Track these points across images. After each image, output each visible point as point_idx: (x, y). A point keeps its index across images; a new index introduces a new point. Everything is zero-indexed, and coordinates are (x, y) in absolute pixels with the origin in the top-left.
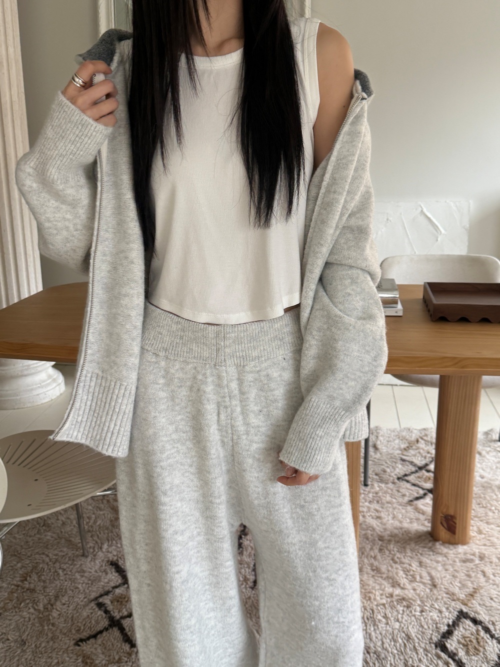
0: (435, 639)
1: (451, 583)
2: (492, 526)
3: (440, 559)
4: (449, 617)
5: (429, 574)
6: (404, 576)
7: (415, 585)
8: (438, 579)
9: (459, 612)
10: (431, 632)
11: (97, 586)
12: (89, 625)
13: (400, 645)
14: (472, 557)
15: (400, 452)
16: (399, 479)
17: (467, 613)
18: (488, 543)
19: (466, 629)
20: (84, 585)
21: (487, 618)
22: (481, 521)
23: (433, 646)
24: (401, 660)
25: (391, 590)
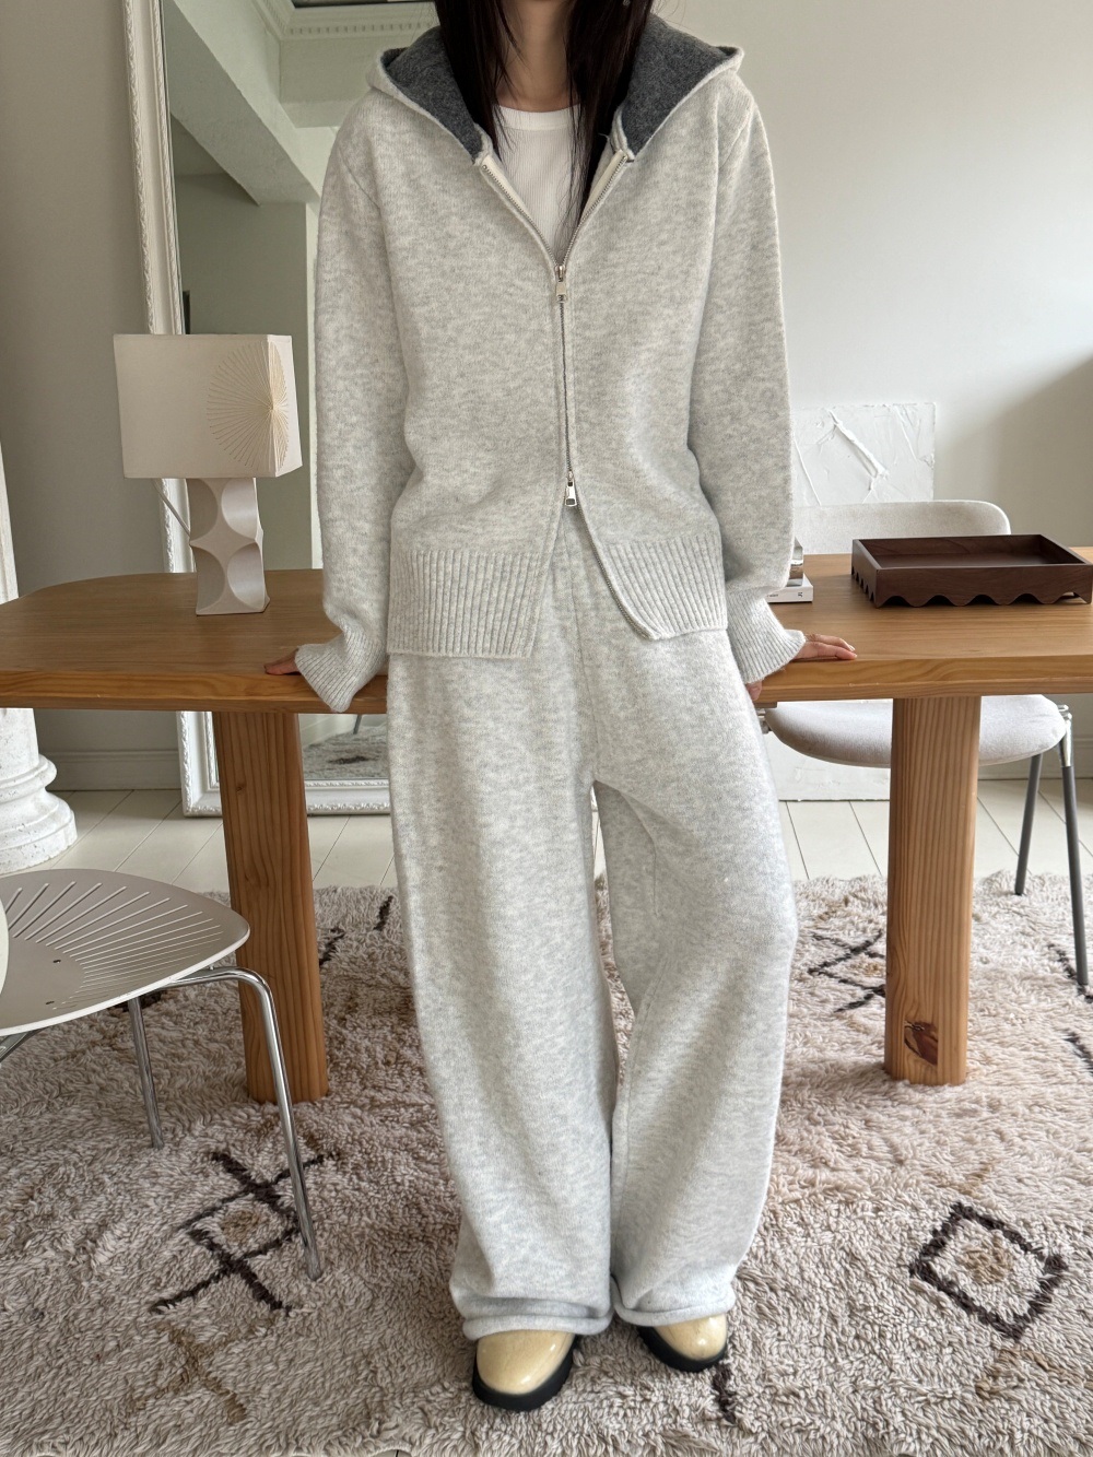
0: (908, 1259)
1: (935, 1156)
2: (1011, 1049)
3: (908, 1112)
4: (936, 1217)
5: (886, 1140)
6: (836, 1147)
7: (858, 1162)
8: (906, 1149)
9: (953, 1207)
10: (899, 1247)
11: (187, 1201)
12: (178, 1274)
13: (837, 1273)
14: (973, 1106)
15: (811, 923)
16: (811, 971)
17: (971, 1209)
18: (1004, 1079)
19: (970, 1239)
20: (159, 1200)
21: (1013, 1216)
22: (988, 1040)
23: (906, 1270)
24: (840, 1299)
25: (810, 1172)
